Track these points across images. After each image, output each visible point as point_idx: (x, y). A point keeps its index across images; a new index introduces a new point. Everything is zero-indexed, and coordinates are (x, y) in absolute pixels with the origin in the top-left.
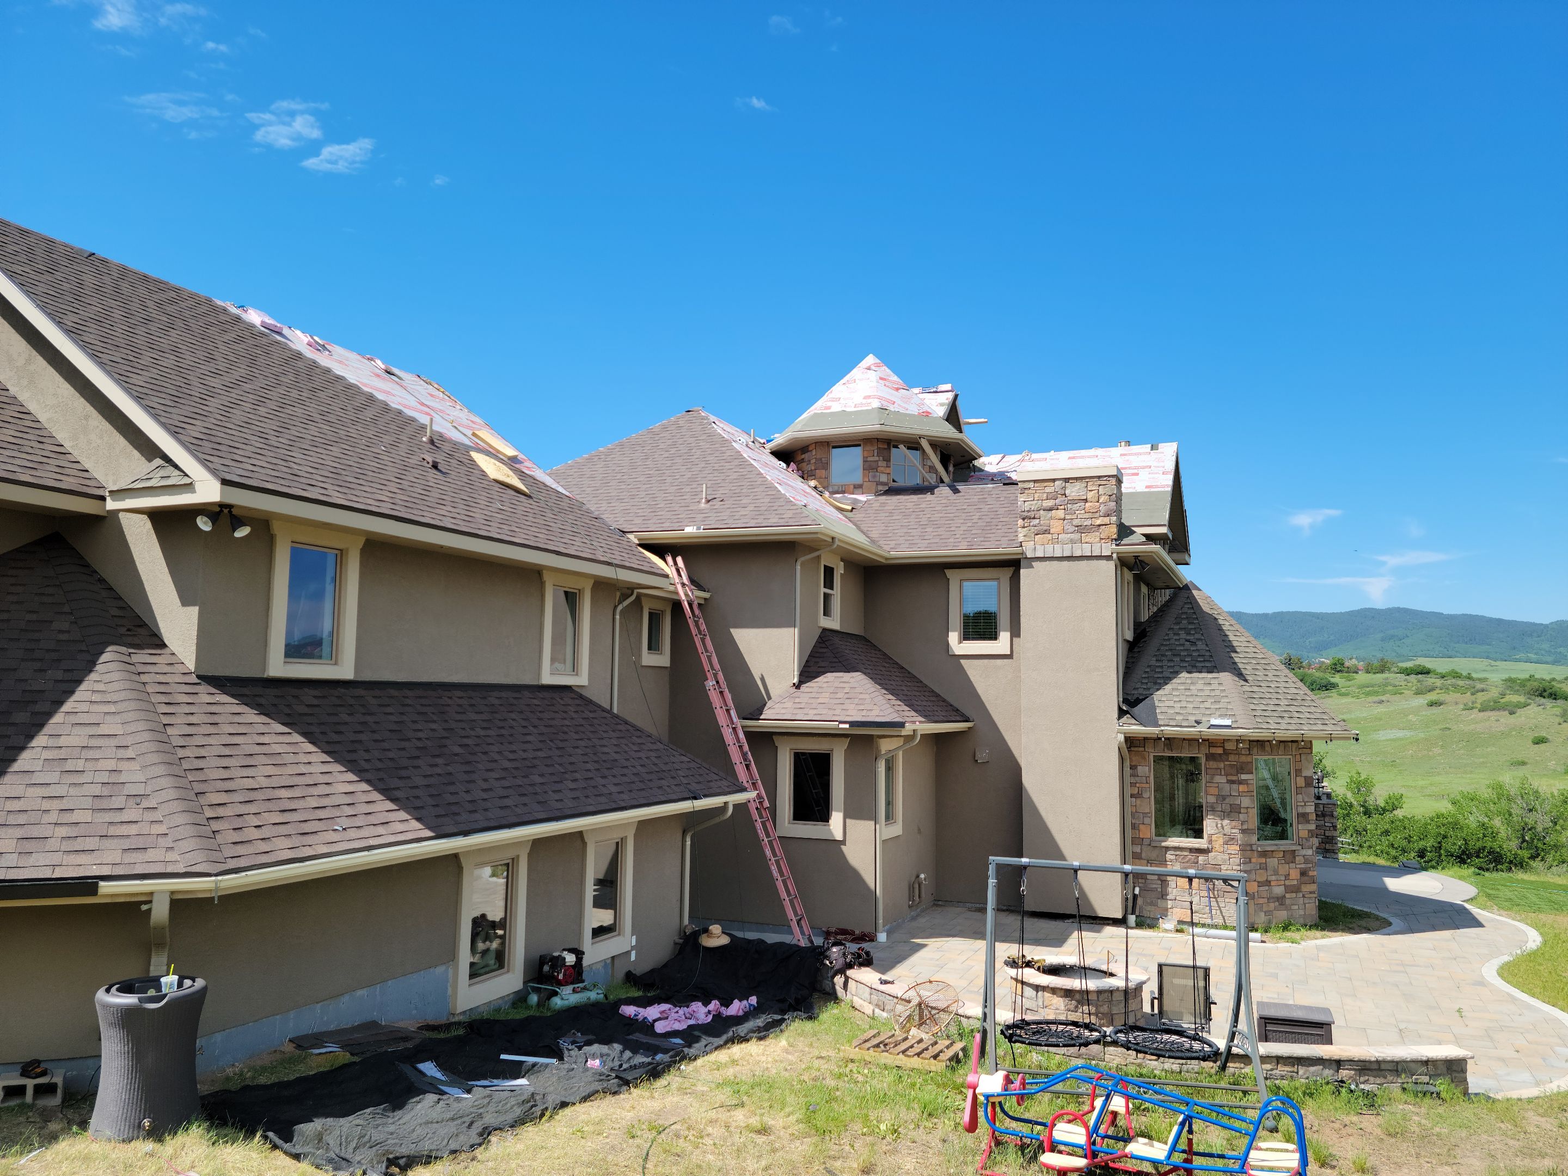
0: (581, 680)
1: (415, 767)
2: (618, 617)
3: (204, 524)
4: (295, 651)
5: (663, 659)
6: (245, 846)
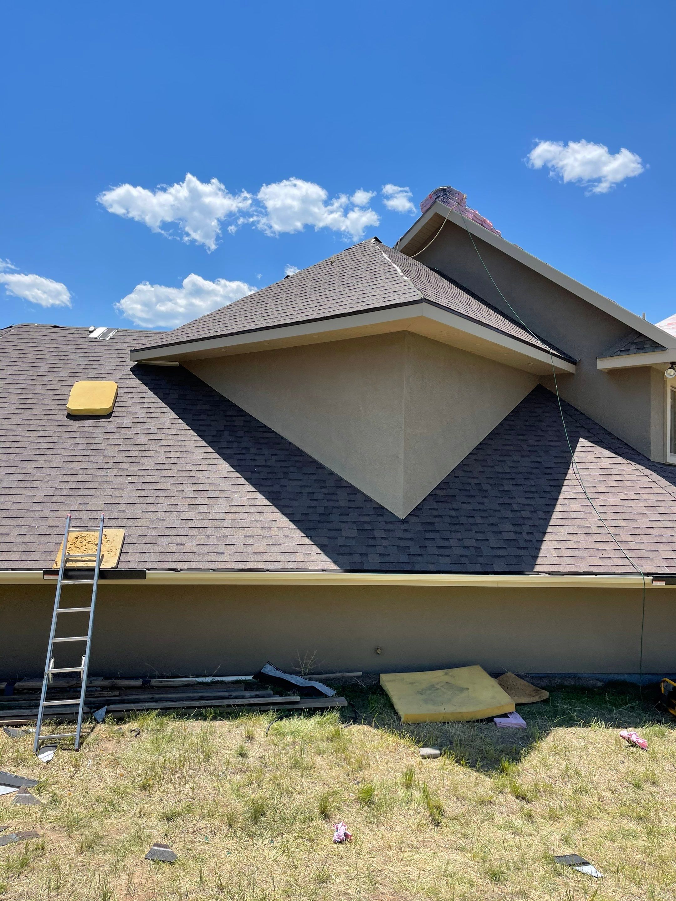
3: (670, 374)
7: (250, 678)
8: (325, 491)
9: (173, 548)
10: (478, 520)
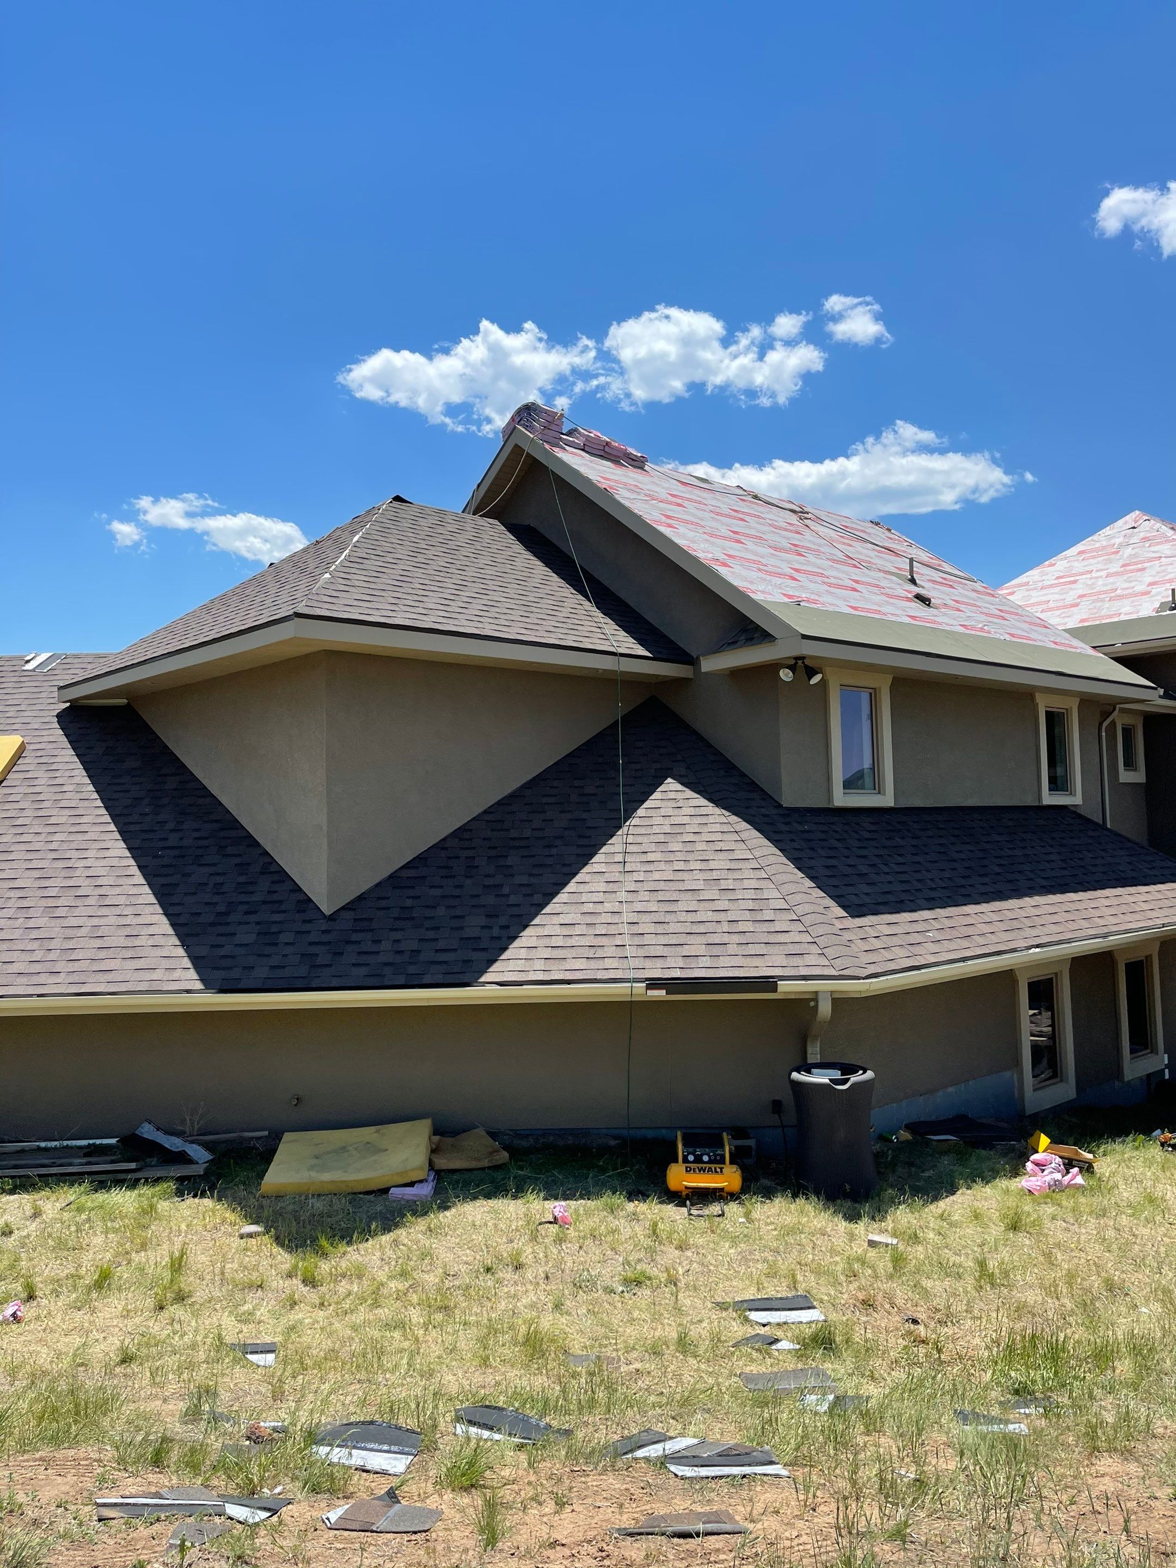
0: (1074, 799)
1: (971, 886)
2: (1104, 734)
3: (786, 675)
4: (850, 784)
5: (1138, 777)
6: (875, 953)
7: (113, 1141)
8: (242, 879)
10: (441, 911)
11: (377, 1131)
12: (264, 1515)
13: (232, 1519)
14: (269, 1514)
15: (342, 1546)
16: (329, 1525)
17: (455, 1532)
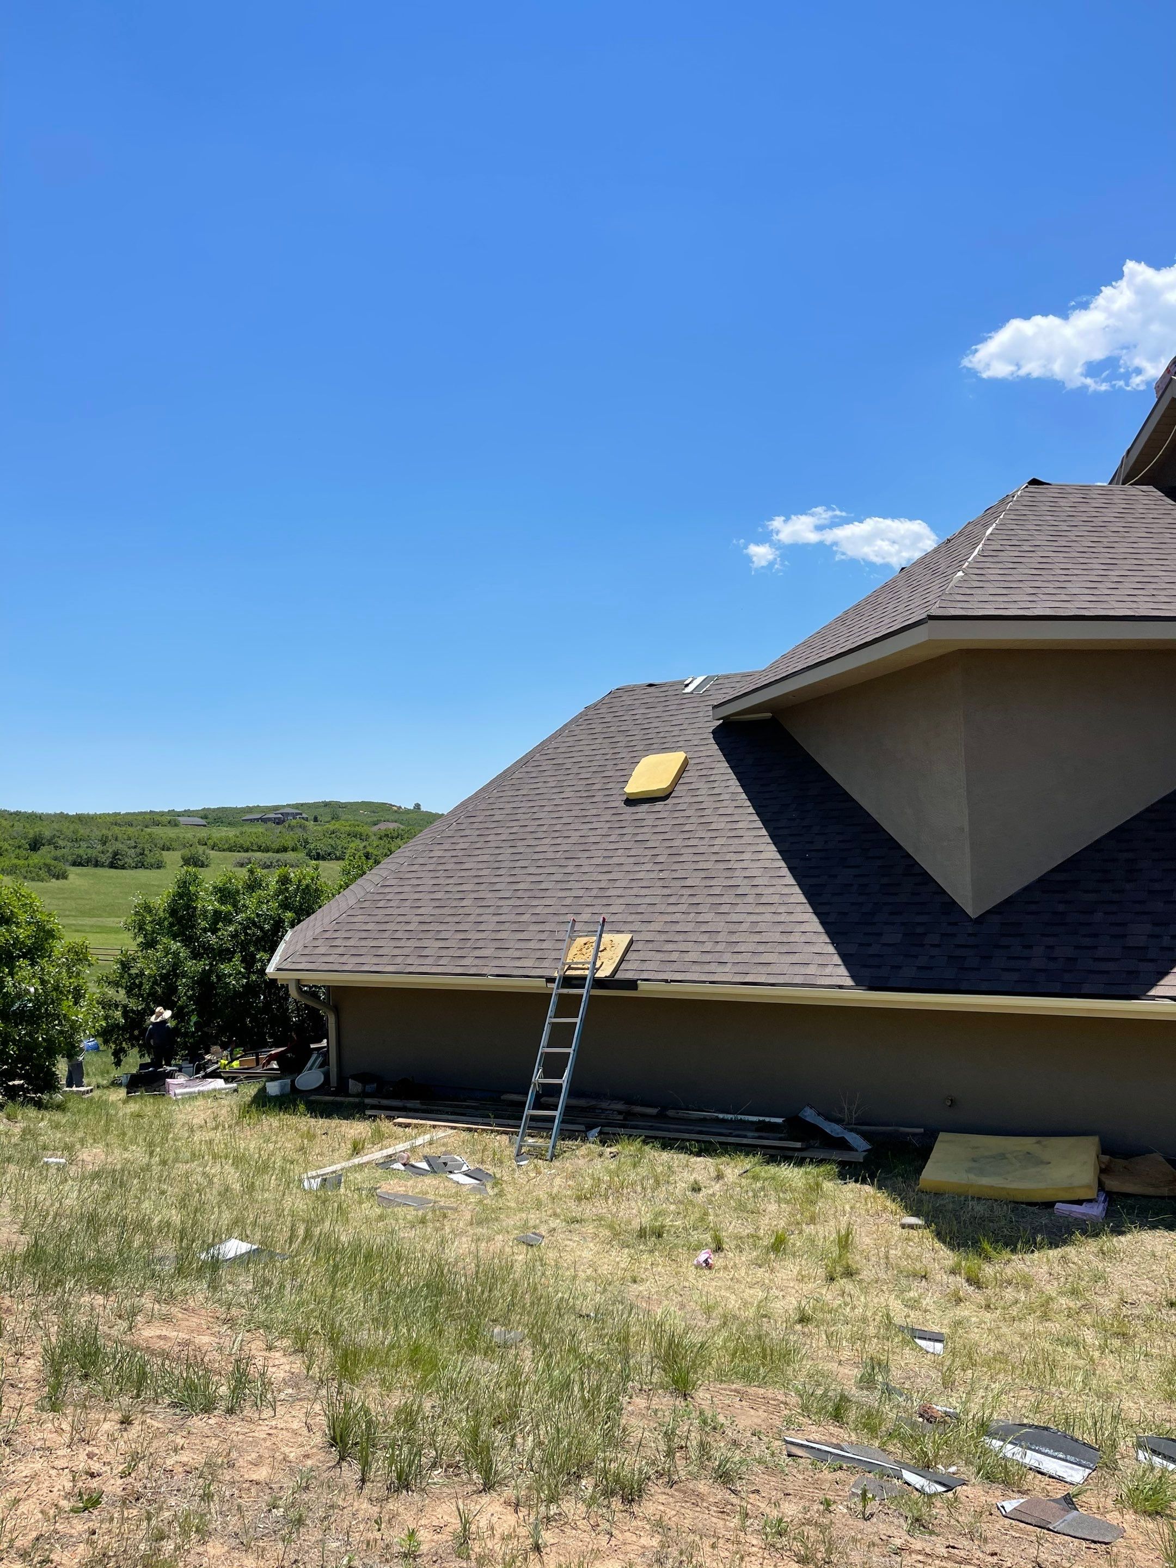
7: (780, 1120)
8: (885, 880)
9: (674, 956)
10: (1099, 917)
11: (1038, 1142)
12: (941, 1489)
13: (909, 1485)
14: (945, 1489)
15: (1018, 1535)
16: (1004, 1513)
17: (1138, 1553)
